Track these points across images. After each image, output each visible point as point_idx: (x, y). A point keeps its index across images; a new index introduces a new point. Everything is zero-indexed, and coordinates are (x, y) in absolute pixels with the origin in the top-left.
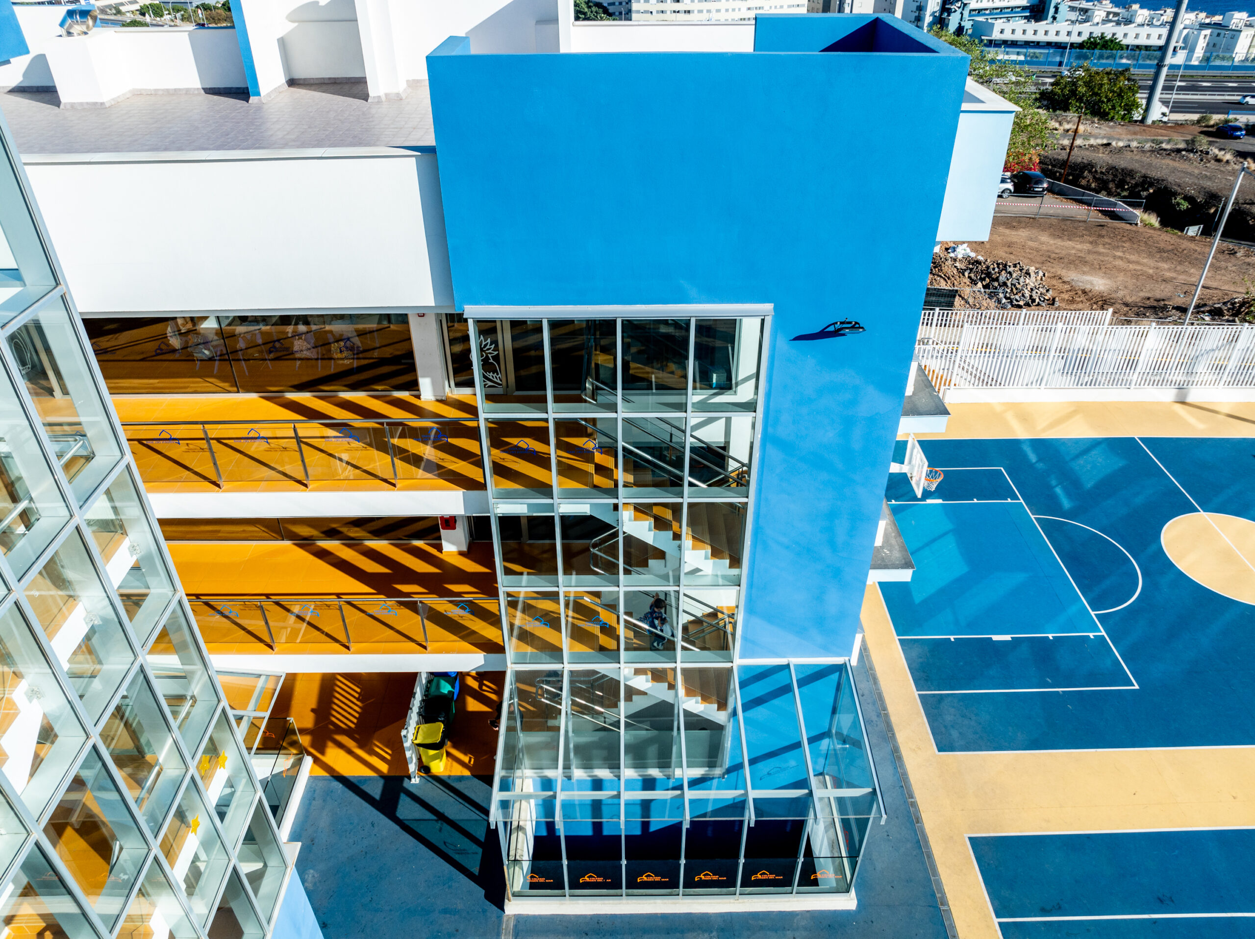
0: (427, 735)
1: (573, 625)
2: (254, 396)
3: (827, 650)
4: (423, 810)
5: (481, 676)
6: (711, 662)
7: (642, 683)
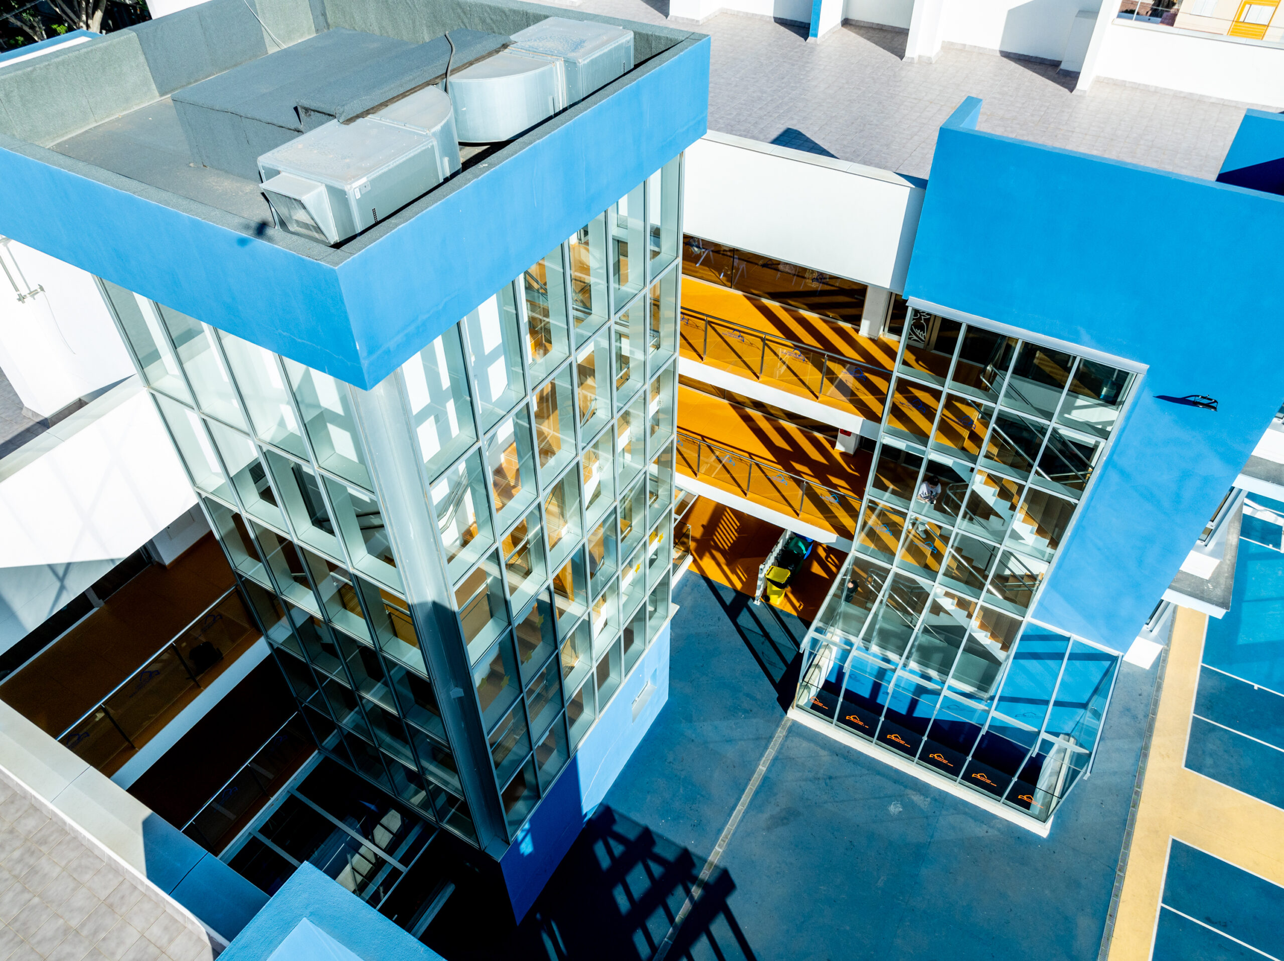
0: (776, 575)
1: (912, 541)
2: (740, 293)
3: (1108, 642)
4: (756, 625)
5: (830, 550)
6: (1009, 611)
7: (948, 604)
